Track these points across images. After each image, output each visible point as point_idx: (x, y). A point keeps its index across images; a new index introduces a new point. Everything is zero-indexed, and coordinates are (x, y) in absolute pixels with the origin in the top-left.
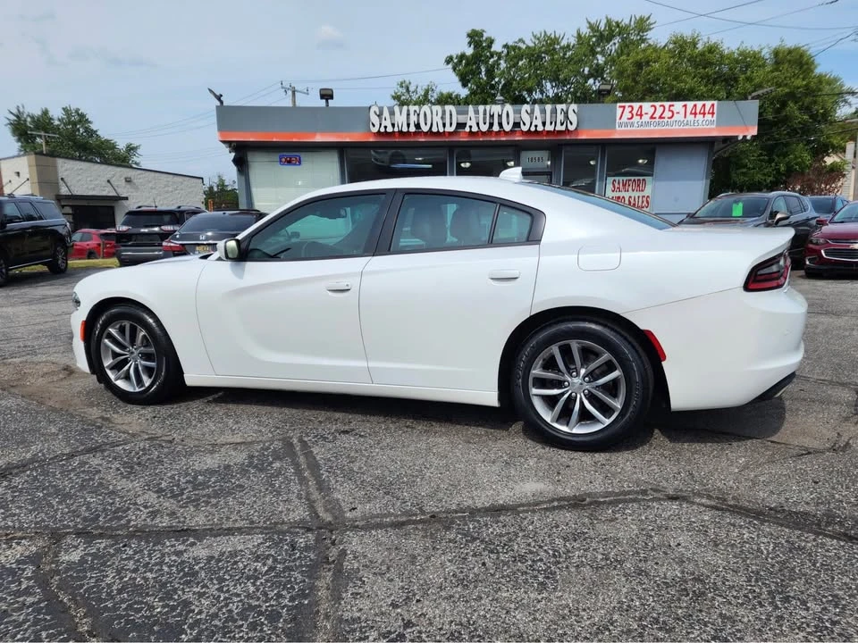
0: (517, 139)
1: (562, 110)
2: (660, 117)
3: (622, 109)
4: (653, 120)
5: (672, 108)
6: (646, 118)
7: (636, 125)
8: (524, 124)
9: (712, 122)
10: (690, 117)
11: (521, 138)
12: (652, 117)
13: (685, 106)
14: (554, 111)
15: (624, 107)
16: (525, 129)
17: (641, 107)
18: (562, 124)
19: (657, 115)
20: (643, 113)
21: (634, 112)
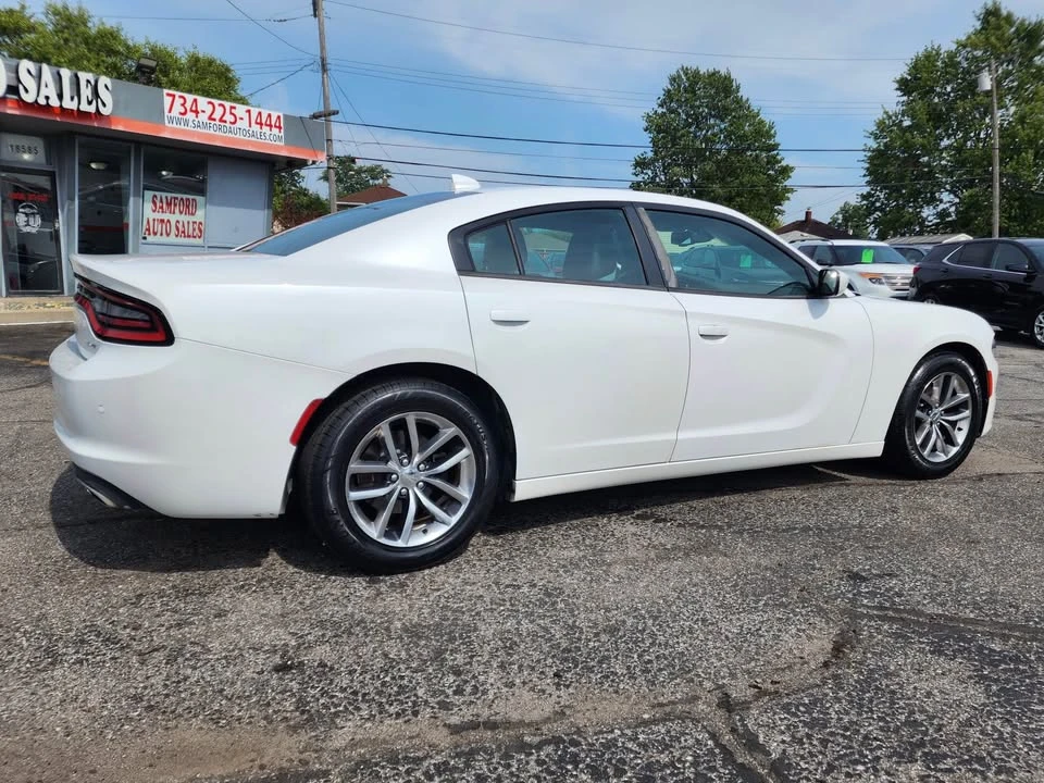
0: (9, 112)
1: (88, 81)
2: (221, 120)
3: (171, 98)
4: (213, 122)
5: (233, 111)
6: (203, 118)
7: (191, 123)
8: (26, 91)
9: (280, 138)
10: (256, 128)
11: (17, 112)
12: (210, 118)
13: (249, 111)
14: (76, 81)
15: (174, 96)
16: (29, 98)
17: (195, 100)
18: (90, 103)
19: (217, 115)
20: (199, 109)
21: (188, 105)
